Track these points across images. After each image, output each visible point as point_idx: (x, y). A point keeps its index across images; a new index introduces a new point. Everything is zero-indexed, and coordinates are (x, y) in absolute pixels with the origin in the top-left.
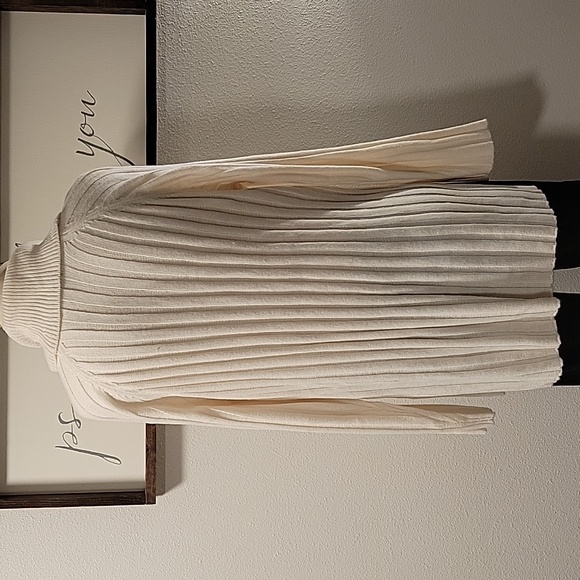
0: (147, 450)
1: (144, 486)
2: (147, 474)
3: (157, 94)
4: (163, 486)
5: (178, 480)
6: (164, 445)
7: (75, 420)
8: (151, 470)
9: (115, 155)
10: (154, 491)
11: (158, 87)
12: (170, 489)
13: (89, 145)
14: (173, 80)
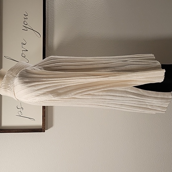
0: (43, 117)
3: (46, 13)
4: (47, 127)
5: (52, 126)
6: (48, 115)
7: (22, 108)
8: (44, 122)
9: (34, 30)
10: (45, 128)
11: (46, 11)
12: (49, 128)
13: (26, 28)
14: (51, 9)
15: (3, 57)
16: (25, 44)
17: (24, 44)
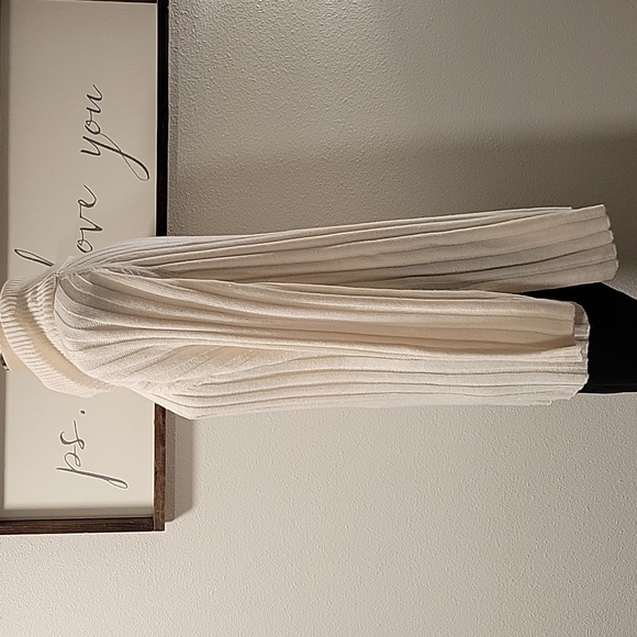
0: (156, 473)
1: (152, 512)
2: (155, 499)
3: (169, 89)
4: (173, 511)
5: (189, 505)
6: (173, 468)
7: (78, 440)
8: (160, 495)
9: (123, 154)
10: (163, 518)
11: (170, 81)
12: (179, 515)
13: (95, 143)
14: (185, 73)
15: (12, 253)
16: (92, 205)
17: (87, 206)
